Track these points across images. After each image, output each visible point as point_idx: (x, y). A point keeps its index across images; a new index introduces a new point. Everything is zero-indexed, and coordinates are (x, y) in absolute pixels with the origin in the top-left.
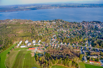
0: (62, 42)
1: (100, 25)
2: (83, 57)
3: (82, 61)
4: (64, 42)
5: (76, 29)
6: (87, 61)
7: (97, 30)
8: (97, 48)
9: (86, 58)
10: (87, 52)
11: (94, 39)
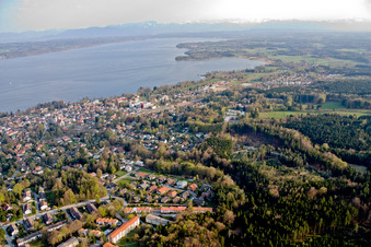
1: (64, 112)
7: (57, 135)
8: (69, 207)
10: (39, 239)
11: (50, 174)
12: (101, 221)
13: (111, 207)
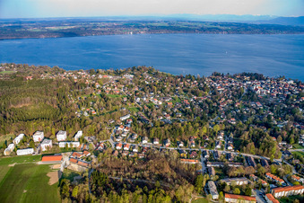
0: (146, 138)
1: (262, 84)
2: (207, 182)
3: (204, 195)
4: (151, 136)
5: (191, 97)
6: (216, 197)
7: (252, 100)
8: (249, 155)
9: (215, 187)
10: (221, 168)
11: (241, 126)
12: (269, 176)
13: (281, 169)
